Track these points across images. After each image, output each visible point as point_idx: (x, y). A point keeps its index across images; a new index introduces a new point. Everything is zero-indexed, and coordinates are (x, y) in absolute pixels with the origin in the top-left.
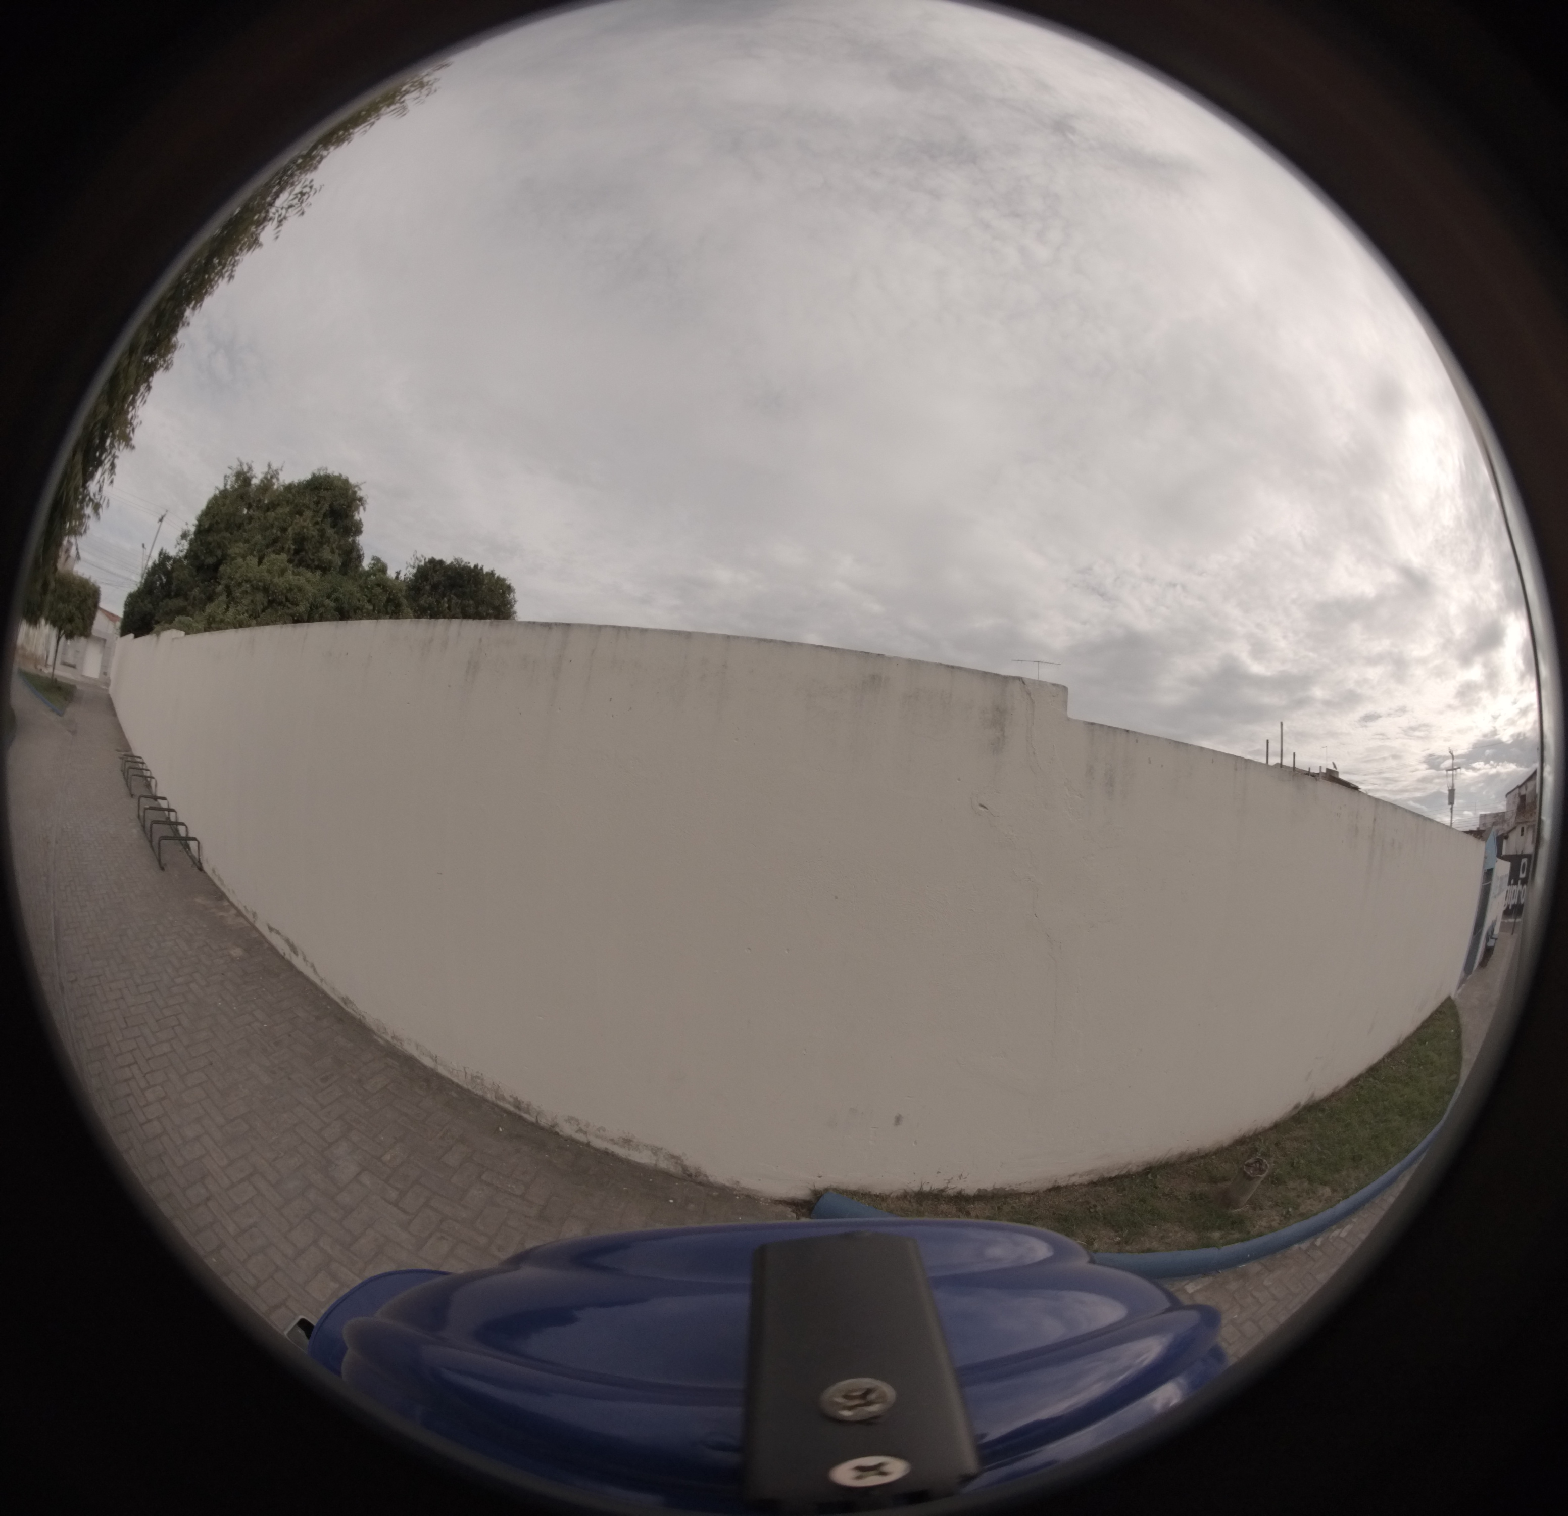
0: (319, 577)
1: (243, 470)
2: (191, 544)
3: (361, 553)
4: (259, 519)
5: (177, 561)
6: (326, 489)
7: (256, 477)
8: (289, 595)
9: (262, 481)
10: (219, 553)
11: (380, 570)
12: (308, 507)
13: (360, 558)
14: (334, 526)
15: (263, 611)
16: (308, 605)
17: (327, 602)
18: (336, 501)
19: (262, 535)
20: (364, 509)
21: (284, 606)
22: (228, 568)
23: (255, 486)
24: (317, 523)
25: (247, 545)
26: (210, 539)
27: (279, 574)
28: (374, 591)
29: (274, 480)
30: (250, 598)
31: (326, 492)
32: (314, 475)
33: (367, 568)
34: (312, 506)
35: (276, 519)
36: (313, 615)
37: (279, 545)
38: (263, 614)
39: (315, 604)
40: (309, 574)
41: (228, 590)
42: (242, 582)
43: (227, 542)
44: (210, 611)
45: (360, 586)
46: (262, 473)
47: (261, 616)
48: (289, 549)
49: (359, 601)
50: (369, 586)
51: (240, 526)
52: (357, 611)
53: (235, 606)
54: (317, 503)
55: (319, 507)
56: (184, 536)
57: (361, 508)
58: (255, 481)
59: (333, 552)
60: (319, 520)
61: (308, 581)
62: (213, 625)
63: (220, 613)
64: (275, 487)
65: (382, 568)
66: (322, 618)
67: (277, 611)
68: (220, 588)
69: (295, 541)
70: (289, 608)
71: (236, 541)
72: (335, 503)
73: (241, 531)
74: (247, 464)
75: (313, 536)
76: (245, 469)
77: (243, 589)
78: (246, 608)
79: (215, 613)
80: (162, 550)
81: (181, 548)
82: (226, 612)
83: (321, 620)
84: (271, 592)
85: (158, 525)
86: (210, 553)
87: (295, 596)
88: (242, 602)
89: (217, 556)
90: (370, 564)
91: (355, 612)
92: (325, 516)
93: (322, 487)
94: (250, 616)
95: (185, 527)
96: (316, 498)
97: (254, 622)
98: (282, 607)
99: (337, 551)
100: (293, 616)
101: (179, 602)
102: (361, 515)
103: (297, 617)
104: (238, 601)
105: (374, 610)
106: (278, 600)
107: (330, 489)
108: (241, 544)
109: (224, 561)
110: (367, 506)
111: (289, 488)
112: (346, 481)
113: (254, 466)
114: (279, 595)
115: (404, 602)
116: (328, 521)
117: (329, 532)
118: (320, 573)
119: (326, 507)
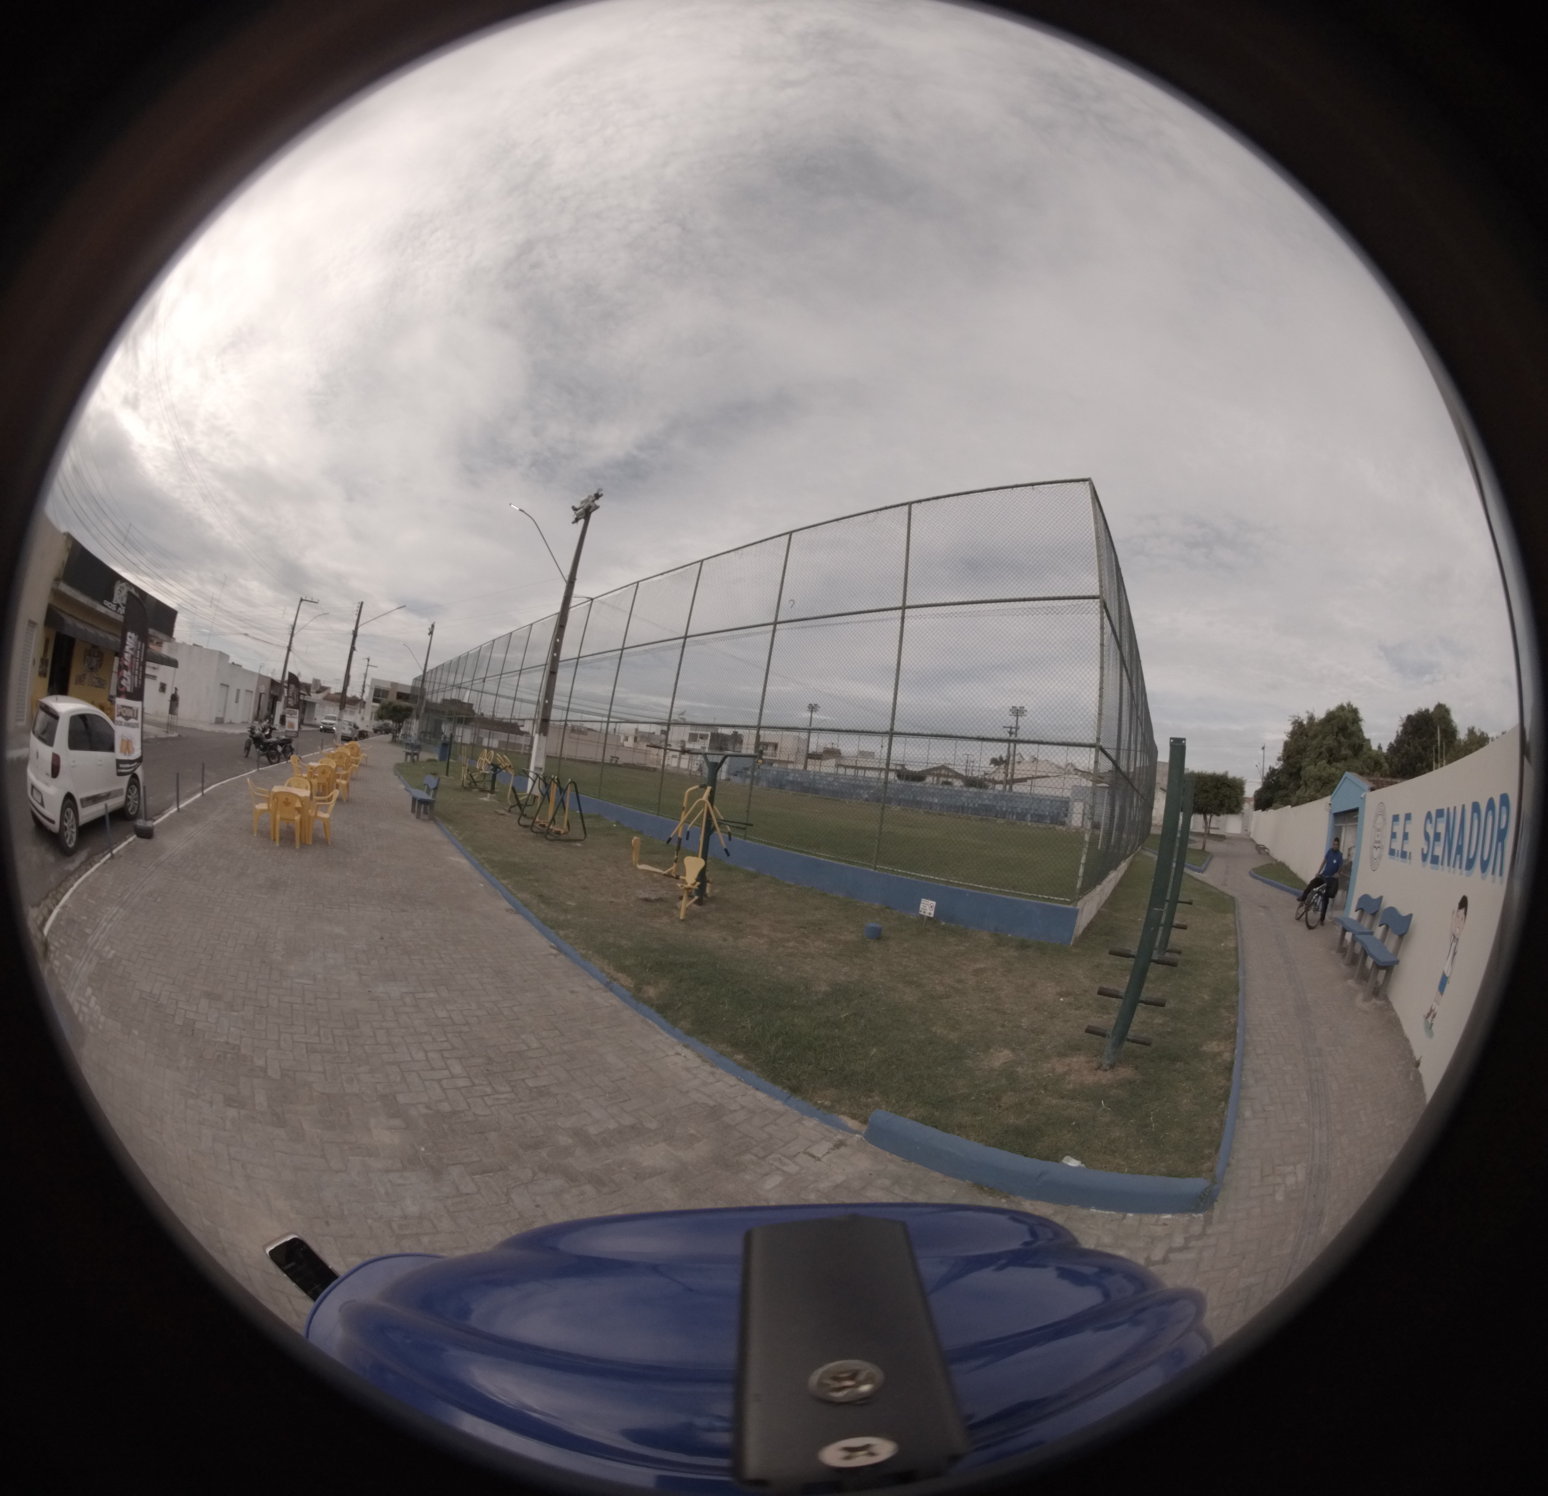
1: (1297, 719)
4: (1311, 745)
5: (1278, 771)
7: (1304, 720)
9: (1309, 720)
10: (1297, 764)
11: (1370, 749)
19: (1313, 752)
20: (1361, 714)
22: (1303, 772)
25: (1308, 759)
26: (1292, 757)
30: (1315, 785)
35: (1318, 743)
37: (1322, 756)
41: (1305, 783)
42: (1310, 777)
43: (1299, 759)
44: (1298, 795)
46: (1306, 718)
48: (1326, 756)
51: (1304, 750)
53: (1309, 790)
58: (1305, 722)
62: (1300, 802)
63: (1303, 795)
64: (1314, 723)
68: (1301, 782)
71: (1304, 758)
74: (1299, 714)
79: (1301, 795)
82: (1305, 794)
86: (1294, 763)
89: (1296, 767)
93: (1336, 717)
99: (1348, 748)
101: (1283, 792)
104: (1309, 788)
107: (1346, 713)
108: (1306, 759)
111: (1320, 721)
112: (1352, 707)
116: (1340, 735)
117: (1342, 739)
118: (1343, 761)
119: (1336, 729)
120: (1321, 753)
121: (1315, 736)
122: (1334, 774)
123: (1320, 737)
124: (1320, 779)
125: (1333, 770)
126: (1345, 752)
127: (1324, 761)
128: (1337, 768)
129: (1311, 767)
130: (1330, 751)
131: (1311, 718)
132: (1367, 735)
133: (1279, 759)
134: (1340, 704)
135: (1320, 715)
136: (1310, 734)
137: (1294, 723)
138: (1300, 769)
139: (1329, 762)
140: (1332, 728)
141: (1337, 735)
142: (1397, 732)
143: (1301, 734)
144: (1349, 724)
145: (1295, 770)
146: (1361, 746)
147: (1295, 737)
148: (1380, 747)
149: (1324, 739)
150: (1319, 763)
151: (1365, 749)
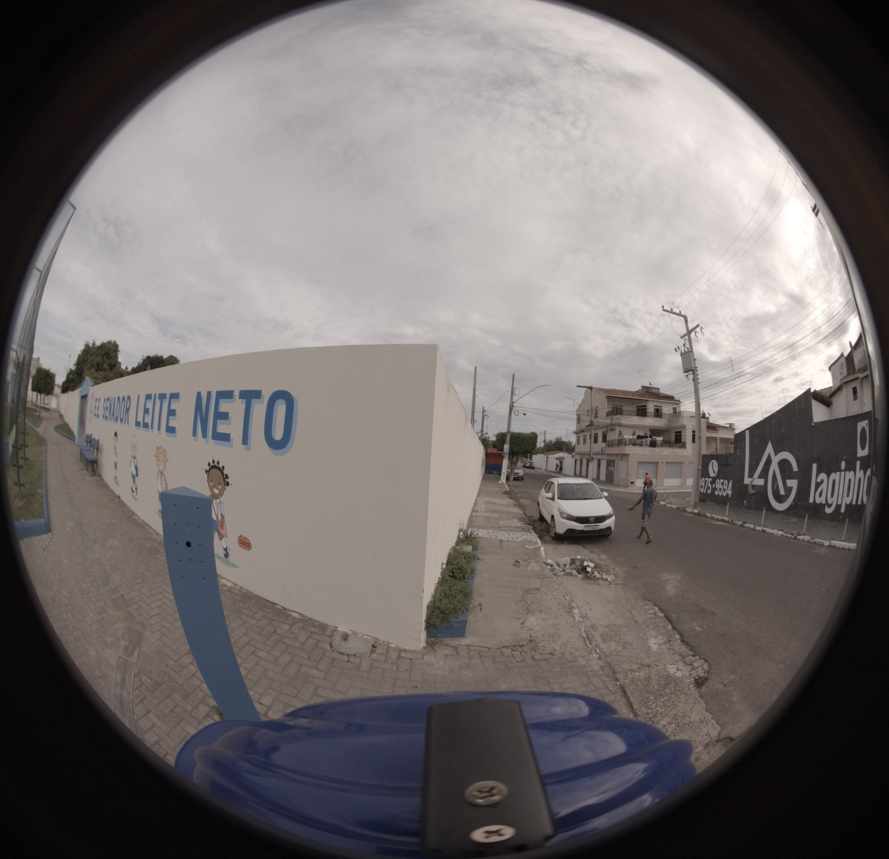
1: (87, 343)
5: (73, 371)
7: (90, 344)
14: (107, 358)
26: (81, 364)
31: (104, 348)
40: (101, 373)
86: (81, 367)
93: (106, 346)
99: (107, 365)
101: (72, 384)
107: (110, 345)
113: (90, 341)
116: (105, 356)
117: (105, 359)
118: (104, 371)
119: (103, 353)
120: (93, 365)
121: (93, 355)
123: (95, 356)
126: (105, 366)
127: (94, 370)
128: (100, 375)
129: (88, 372)
130: (98, 364)
131: (94, 344)
132: (120, 360)
133: (75, 365)
134: (110, 340)
135: (98, 343)
136: (91, 353)
137: (85, 345)
138: (82, 372)
139: (96, 371)
140: (102, 352)
141: (103, 356)
142: (139, 362)
143: (87, 352)
144: (110, 352)
145: (80, 372)
146: (115, 365)
147: (84, 353)
148: (127, 368)
149: (96, 357)
150: (92, 370)
151: (116, 367)
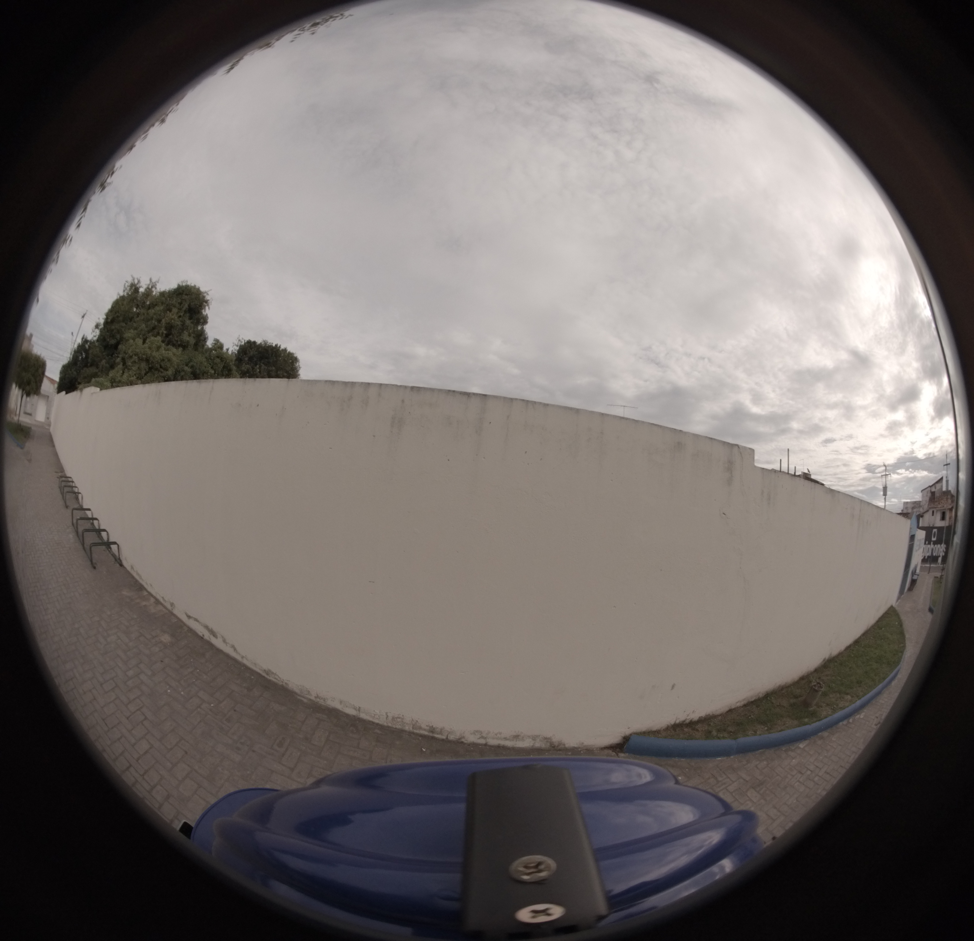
0: (180, 352)
1: (134, 282)
2: (101, 331)
3: (207, 336)
4: (144, 314)
5: (92, 343)
6: (187, 295)
7: (142, 287)
8: (162, 364)
9: (146, 290)
10: (118, 336)
11: (219, 348)
12: (175, 306)
13: (205, 339)
14: (190, 318)
15: (145, 374)
16: (174, 370)
17: (186, 368)
18: (192, 302)
19: (145, 324)
20: (209, 308)
21: (159, 371)
22: (124, 347)
23: (141, 292)
24: (180, 317)
25: (135, 331)
26: (113, 327)
27: (156, 350)
28: (215, 361)
29: (153, 289)
30: (137, 366)
31: (186, 296)
32: (179, 285)
33: (210, 346)
34: (177, 305)
35: (155, 314)
36: (177, 376)
37: (156, 331)
38: (146, 376)
39: (178, 370)
40: (174, 350)
41: (124, 361)
42: (133, 355)
43: (123, 330)
44: (112, 375)
45: (206, 358)
46: (146, 285)
47: (144, 378)
48: (163, 333)
49: (206, 367)
50: (212, 358)
51: (131, 319)
52: (204, 374)
53: (128, 371)
54: (180, 304)
55: (182, 306)
56: (97, 326)
57: (207, 308)
58: (142, 290)
59: (189, 335)
60: (182, 314)
61: (174, 355)
62: (114, 384)
63: (118, 376)
64: (154, 293)
65: (220, 346)
66: (182, 379)
67: (154, 375)
68: (118, 360)
69: (166, 329)
70: (162, 372)
71: (129, 329)
72: (192, 304)
73: (132, 322)
74: (137, 279)
75: (178, 325)
76: (136, 282)
77: (132, 360)
78: (135, 373)
79: (115, 376)
80: (84, 336)
81: (95, 334)
82: (122, 376)
83: (182, 380)
84: (150, 362)
85: (80, 320)
86: (113, 336)
87: (166, 364)
88: (132, 369)
89: (117, 339)
90: (213, 343)
91: (203, 375)
92: (185, 312)
93: (184, 293)
94: (137, 378)
95: (98, 321)
96: (180, 300)
97: (140, 381)
98: (157, 372)
99: (192, 335)
100: (164, 377)
101: (93, 370)
102: (207, 312)
103: (166, 378)
104: (129, 368)
105: (215, 373)
106: (155, 367)
107: (189, 294)
108: (132, 331)
109: (121, 342)
110: (210, 306)
111: (163, 294)
112: (198, 289)
113: (141, 280)
114: (156, 364)
115: (234, 368)
118: (182, 349)
120: (154, 328)
121: (152, 307)
122: (169, 360)
124: (147, 360)
125: (170, 354)
126: (185, 337)
127: (159, 338)
129: (139, 341)
130: (170, 327)
137: (132, 285)
139: (164, 343)
143: (133, 302)
145: (112, 344)
149: (165, 311)
